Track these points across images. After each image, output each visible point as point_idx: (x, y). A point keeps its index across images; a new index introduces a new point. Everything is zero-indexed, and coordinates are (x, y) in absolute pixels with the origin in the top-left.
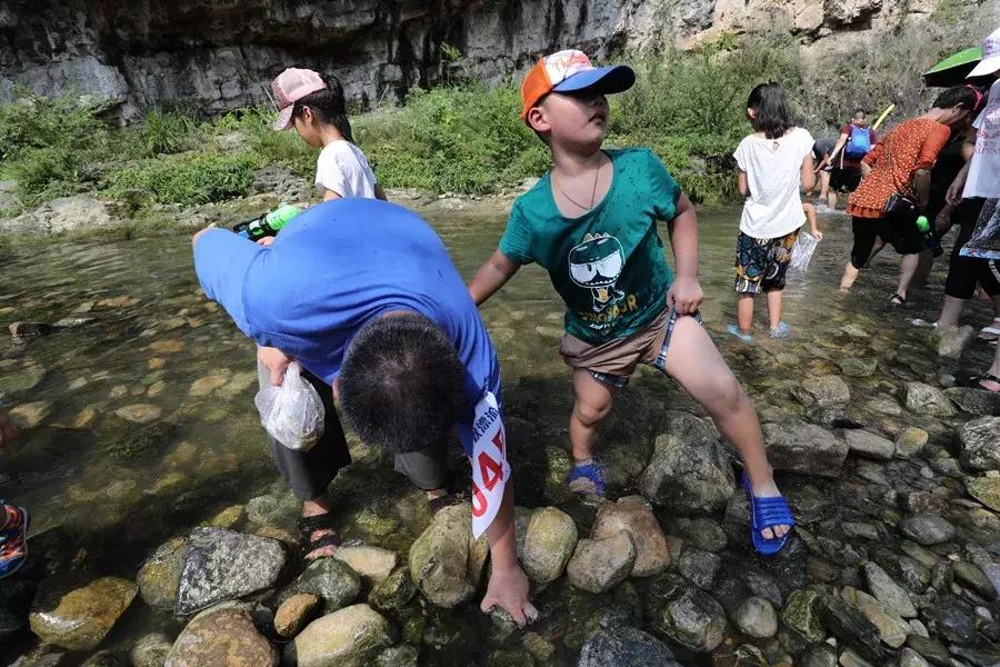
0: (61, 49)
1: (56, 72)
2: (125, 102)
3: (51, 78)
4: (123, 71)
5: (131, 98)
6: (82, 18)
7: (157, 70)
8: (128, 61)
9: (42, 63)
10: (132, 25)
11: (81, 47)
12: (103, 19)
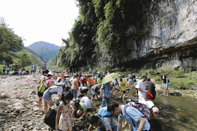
0: (173, 59)
1: (171, 62)
2: (181, 66)
3: (170, 63)
4: (182, 61)
5: (182, 66)
6: (177, 54)
7: (189, 60)
8: (183, 59)
9: (169, 61)
10: (185, 53)
11: (176, 58)
12: (180, 53)
